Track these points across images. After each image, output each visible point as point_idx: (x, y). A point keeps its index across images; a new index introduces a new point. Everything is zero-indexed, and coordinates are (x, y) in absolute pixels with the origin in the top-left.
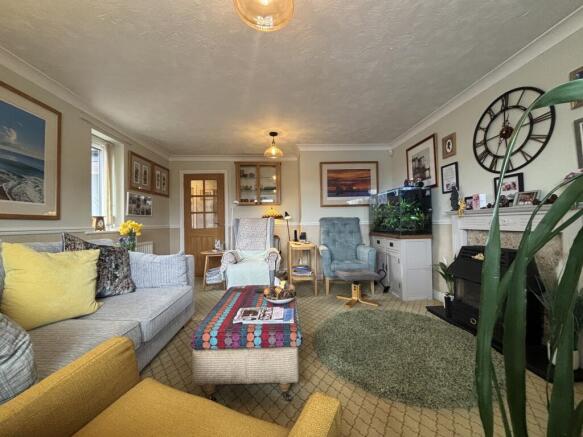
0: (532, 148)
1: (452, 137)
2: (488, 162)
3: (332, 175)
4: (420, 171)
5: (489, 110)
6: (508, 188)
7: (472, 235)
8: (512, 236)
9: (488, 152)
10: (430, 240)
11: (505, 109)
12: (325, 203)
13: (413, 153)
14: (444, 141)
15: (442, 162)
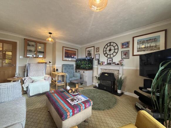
0: (114, 54)
1: (99, 48)
2: (106, 55)
3: (66, 51)
4: (90, 54)
5: (107, 44)
6: (110, 61)
7: (102, 70)
8: (110, 70)
9: (106, 53)
10: (92, 71)
11: (110, 45)
12: (64, 60)
13: (87, 49)
14: (97, 48)
15: (95, 53)
